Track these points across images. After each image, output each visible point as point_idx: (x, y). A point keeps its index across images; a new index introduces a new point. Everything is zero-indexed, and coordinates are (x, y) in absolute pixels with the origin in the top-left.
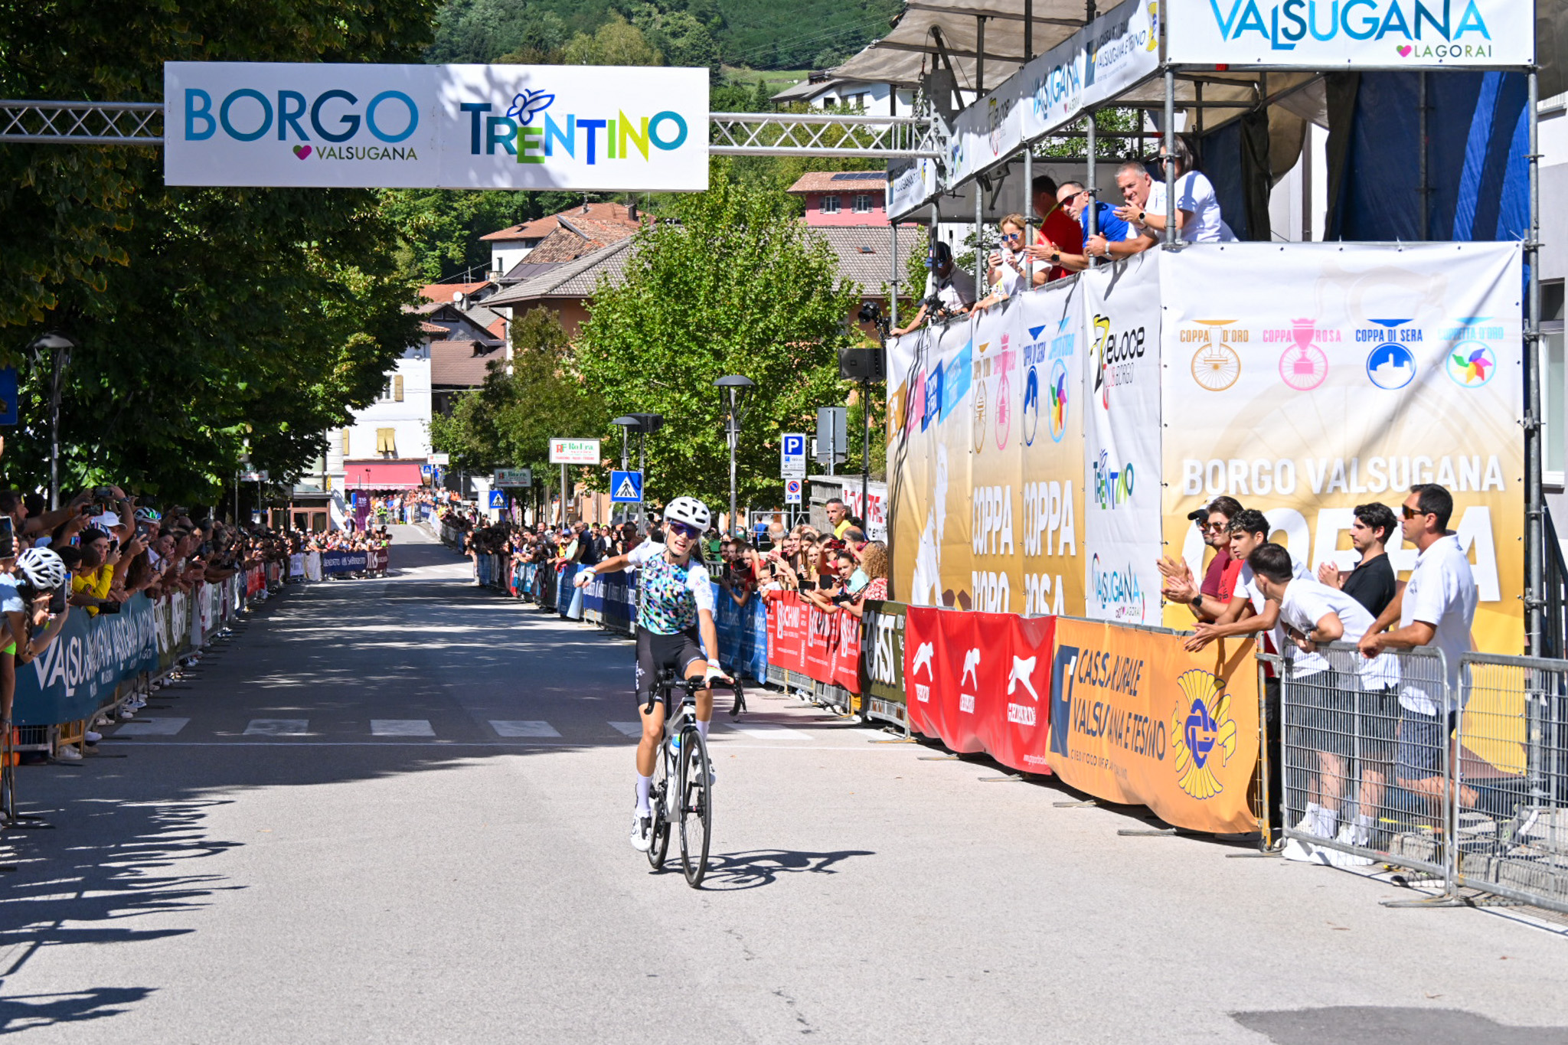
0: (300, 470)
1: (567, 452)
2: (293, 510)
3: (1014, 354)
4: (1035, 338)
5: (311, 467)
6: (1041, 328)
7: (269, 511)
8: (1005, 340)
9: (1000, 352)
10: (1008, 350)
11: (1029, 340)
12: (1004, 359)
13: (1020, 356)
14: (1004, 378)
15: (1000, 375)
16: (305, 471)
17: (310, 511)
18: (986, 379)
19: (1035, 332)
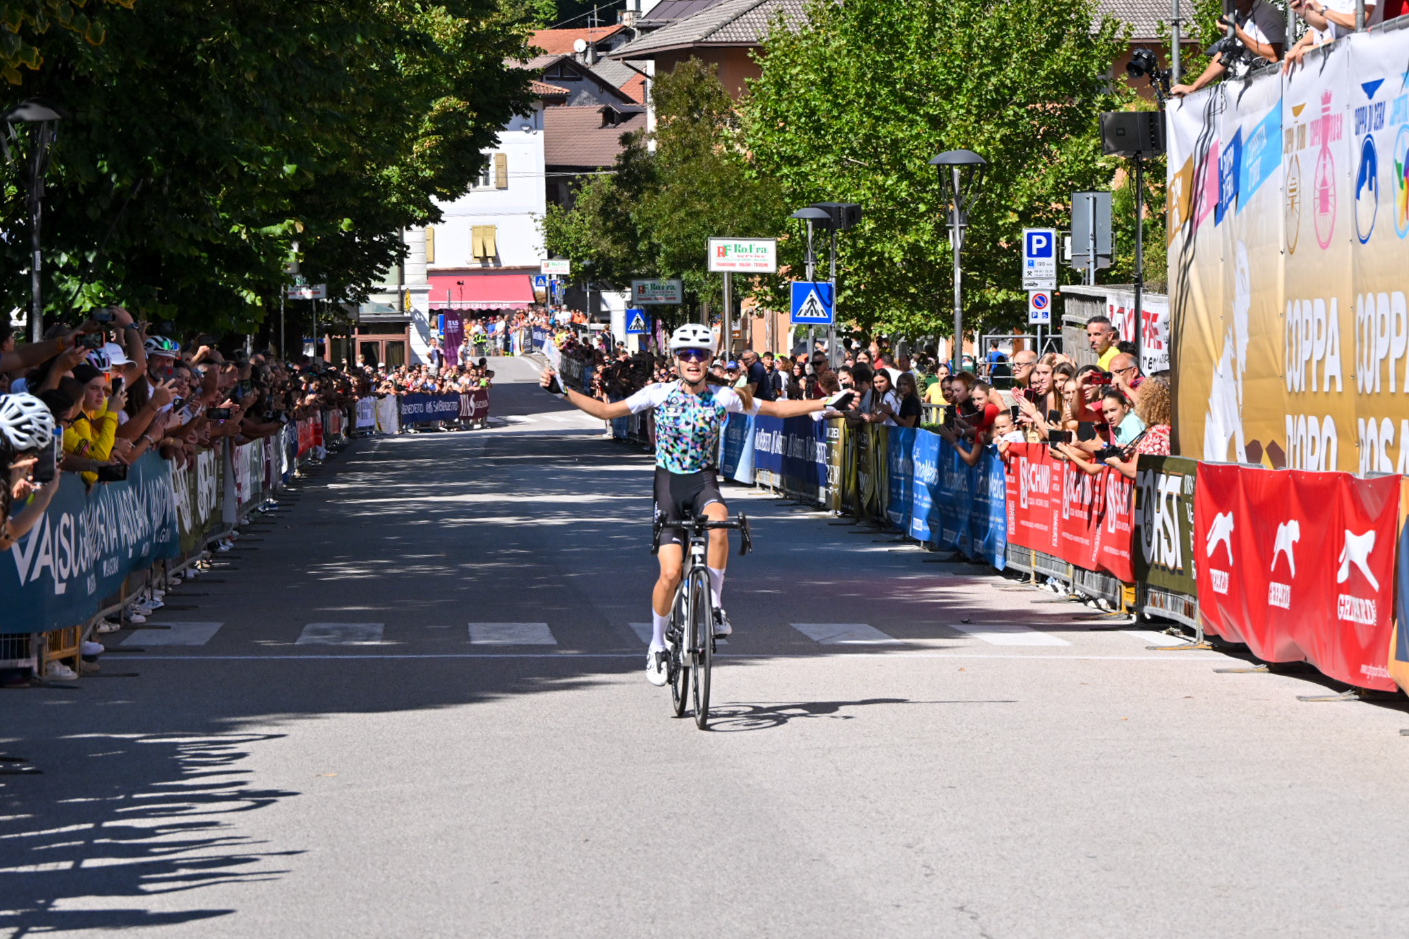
0: (368, 283)
1: (732, 256)
2: (359, 338)
3: (1339, 118)
4: (1370, 96)
5: (383, 280)
6: (1378, 83)
7: (326, 340)
8: (1326, 99)
9: (1319, 115)
10: (1332, 112)
11: (1363, 99)
12: (1326, 126)
13: (1350, 122)
14: (1325, 151)
15: (1320, 147)
16: (375, 284)
17: (383, 339)
18: (1299, 153)
19: (1370, 88)
